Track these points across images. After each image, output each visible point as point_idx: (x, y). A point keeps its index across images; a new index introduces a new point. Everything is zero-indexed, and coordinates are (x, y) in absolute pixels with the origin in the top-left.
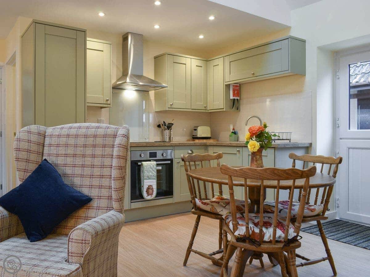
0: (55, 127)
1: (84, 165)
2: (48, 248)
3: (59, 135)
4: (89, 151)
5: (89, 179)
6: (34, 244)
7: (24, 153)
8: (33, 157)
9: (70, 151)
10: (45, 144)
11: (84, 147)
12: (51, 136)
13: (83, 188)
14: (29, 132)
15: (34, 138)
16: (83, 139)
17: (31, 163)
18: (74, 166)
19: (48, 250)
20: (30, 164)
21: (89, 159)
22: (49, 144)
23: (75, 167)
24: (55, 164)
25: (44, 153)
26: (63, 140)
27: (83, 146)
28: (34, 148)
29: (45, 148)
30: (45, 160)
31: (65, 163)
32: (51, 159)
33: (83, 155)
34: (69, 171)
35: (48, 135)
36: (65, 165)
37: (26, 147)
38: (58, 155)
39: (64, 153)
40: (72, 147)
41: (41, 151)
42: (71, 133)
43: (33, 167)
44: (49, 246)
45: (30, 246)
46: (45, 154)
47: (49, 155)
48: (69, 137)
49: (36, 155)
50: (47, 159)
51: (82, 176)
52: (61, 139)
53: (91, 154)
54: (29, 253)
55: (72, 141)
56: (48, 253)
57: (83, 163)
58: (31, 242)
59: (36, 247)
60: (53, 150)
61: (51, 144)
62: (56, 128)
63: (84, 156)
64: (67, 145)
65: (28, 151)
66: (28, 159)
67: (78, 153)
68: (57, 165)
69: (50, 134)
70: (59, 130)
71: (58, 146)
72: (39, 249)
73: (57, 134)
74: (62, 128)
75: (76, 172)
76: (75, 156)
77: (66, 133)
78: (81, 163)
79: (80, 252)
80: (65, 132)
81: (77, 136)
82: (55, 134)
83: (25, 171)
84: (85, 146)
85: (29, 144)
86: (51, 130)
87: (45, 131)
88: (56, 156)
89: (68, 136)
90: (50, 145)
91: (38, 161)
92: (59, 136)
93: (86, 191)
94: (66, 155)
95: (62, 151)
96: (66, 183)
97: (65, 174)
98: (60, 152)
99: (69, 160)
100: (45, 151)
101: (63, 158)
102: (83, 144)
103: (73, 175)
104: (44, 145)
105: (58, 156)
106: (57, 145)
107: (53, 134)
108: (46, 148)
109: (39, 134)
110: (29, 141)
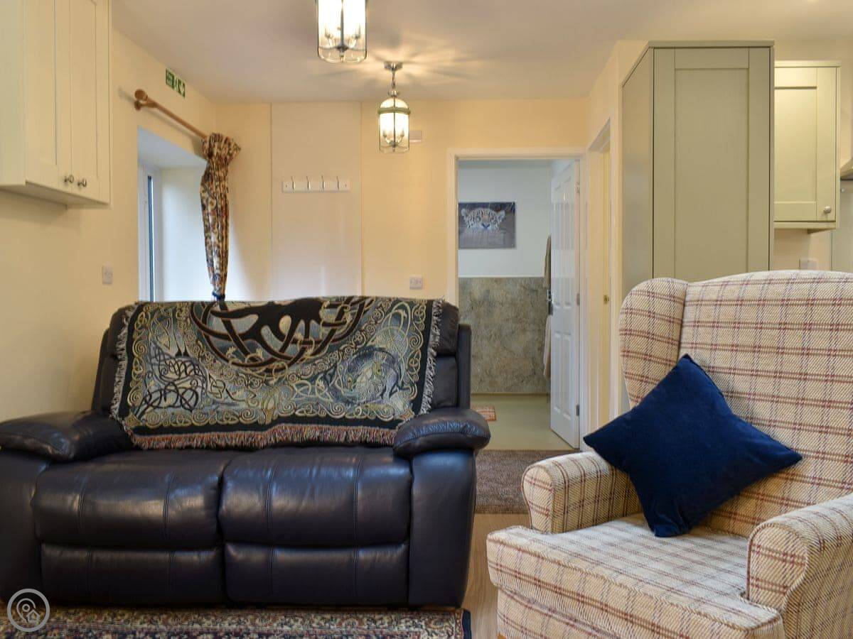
0: (707, 282)
1: (781, 373)
2: (696, 558)
3: (717, 301)
4: (793, 340)
5: (793, 408)
6: (664, 543)
7: (639, 339)
8: (660, 350)
9: (746, 337)
10: (685, 320)
11: (780, 329)
12: (699, 302)
13: (777, 430)
14: (651, 294)
15: (662, 307)
16: (778, 309)
17: (655, 362)
18: (755, 374)
19: (697, 562)
20: (653, 364)
21: (794, 358)
22: (693, 320)
23: (757, 375)
24: (709, 367)
25: (683, 341)
26: (728, 313)
27: (777, 326)
28: (662, 328)
29: (686, 330)
30: (687, 356)
31: (732, 366)
32: (699, 357)
33: (778, 348)
34: (741, 384)
35: (691, 301)
36: (733, 371)
37: (645, 327)
38: (714, 347)
39: (730, 342)
40: (751, 328)
41: (676, 336)
42: (748, 295)
43: (659, 372)
44: (697, 553)
45: (656, 545)
46: (685, 343)
47: (694, 346)
48: (741, 305)
49: (667, 345)
50: (689, 354)
51: (775, 399)
52: (723, 309)
53: (800, 345)
54: (657, 560)
55: (749, 315)
56: (697, 567)
57: (779, 368)
58: (657, 535)
59: (669, 549)
60: (705, 335)
61: (699, 322)
62: (710, 283)
63: (780, 350)
64: (736, 325)
65: (649, 336)
66: (648, 353)
67: (765, 342)
68: (713, 370)
69: (696, 297)
70: (717, 288)
71: (715, 325)
72: (677, 556)
73: (714, 297)
74: (726, 284)
75: (760, 389)
76: (756, 349)
77: (735, 296)
78: (772, 368)
79: (779, 581)
80: (732, 292)
81: (762, 303)
82: (707, 298)
83: (643, 379)
84: (783, 326)
85: (652, 320)
86: (700, 289)
87: (686, 292)
88: (711, 349)
89: (740, 302)
90: (697, 324)
91: (668, 358)
92: (718, 303)
93: (784, 437)
94: (735, 348)
95: (725, 337)
96: (735, 412)
97: (732, 392)
98: (720, 341)
99: (743, 360)
100: (684, 336)
101: (729, 353)
102: (778, 321)
103: (753, 396)
104: (682, 322)
105: (715, 350)
106: (714, 322)
107: (704, 299)
108: (687, 332)
109: (672, 298)
110: (651, 314)
